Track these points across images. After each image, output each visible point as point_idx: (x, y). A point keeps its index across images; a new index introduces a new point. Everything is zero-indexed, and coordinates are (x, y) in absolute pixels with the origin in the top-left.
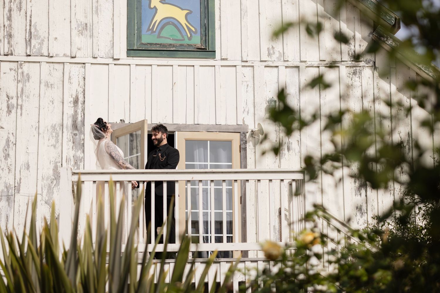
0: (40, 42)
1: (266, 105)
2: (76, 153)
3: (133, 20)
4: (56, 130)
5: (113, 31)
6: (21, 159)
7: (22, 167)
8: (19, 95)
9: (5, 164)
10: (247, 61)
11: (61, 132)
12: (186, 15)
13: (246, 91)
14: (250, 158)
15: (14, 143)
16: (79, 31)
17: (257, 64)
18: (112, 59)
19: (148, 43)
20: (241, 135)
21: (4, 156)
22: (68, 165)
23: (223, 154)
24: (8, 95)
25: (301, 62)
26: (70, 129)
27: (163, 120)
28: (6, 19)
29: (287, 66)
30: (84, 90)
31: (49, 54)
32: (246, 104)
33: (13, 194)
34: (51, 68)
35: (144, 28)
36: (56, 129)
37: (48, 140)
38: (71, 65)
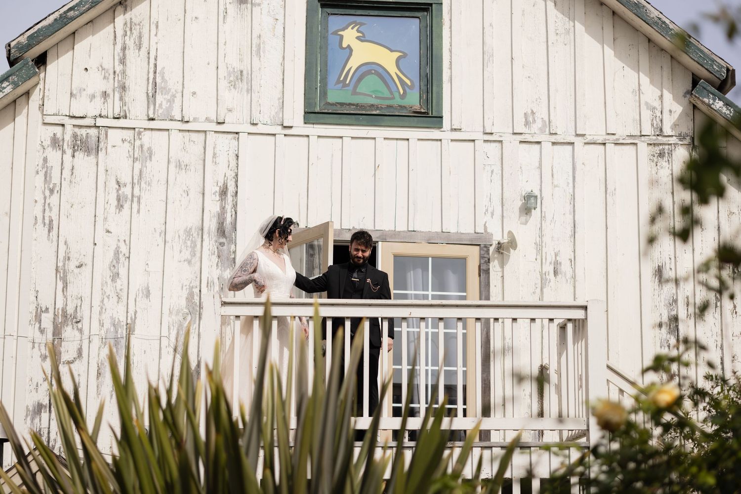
0: (169, 98)
1: (521, 203)
2: (223, 273)
3: (315, 66)
4: (193, 237)
5: (283, 83)
6: (138, 281)
7: (139, 293)
8: (136, 181)
9: (112, 289)
10: (492, 134)
11: (200, 240)
12: (398, 61)
13: (490, 181)
14: (495, 286)
15: (128, 256)
16: (230, 83)
17: (507, 138)
18: (280, 127)
19: (338, 103)
20: (480, 249)
21: (110, 276)
22: (209, 292)
23: (452, 279)
24: (119, 180)
25: (577, 135)
26: (213, 235)
27: (359, 224)
28: (117, 63)
29: (555, 141)
30: (237, 175)
31: (183, 117)
32: (490, 201)
33: (125, 336)
34: (187, 140)
35: (332, 79)
36: (192, 235)
37: (179, 251)
38: (217, 135)
